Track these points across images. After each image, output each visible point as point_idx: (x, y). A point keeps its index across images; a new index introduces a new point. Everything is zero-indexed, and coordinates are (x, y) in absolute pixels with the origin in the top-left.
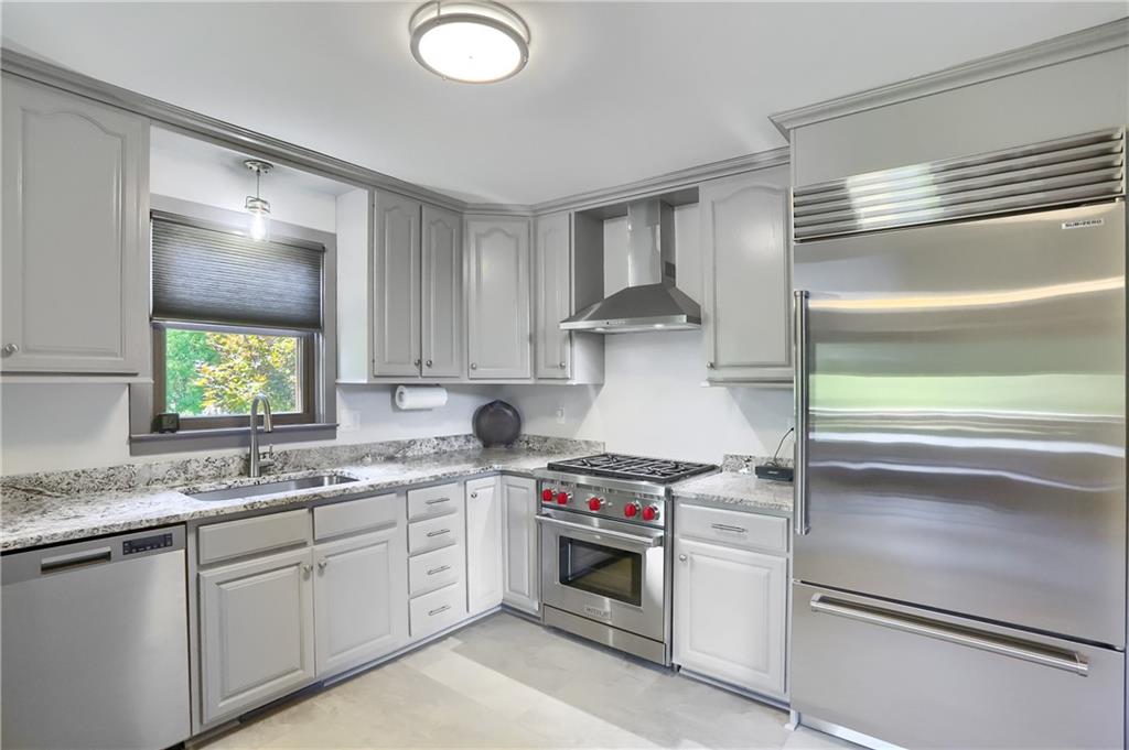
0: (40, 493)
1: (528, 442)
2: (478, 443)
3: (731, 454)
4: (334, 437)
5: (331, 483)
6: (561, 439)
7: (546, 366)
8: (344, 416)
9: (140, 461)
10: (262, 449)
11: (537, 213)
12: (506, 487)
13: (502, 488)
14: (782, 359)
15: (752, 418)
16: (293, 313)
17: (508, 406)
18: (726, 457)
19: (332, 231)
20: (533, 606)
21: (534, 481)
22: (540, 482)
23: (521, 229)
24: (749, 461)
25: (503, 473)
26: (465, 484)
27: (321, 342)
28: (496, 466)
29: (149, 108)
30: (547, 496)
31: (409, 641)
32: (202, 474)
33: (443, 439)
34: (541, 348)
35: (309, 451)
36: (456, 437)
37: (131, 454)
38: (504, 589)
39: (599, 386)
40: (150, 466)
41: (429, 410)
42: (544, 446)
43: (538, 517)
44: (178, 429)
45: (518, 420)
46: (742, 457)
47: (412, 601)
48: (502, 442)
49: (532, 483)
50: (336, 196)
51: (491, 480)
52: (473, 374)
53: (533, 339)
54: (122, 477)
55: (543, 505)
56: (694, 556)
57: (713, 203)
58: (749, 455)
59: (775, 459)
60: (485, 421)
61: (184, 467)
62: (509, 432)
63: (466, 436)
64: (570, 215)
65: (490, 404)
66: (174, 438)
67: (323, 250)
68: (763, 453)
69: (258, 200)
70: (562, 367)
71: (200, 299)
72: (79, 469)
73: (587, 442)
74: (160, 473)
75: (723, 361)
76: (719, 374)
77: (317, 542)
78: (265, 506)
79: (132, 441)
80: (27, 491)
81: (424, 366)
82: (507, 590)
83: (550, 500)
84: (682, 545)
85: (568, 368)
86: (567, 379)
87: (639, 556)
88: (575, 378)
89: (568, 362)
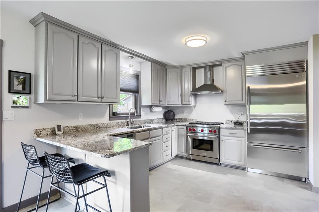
0: (98, 128)
1: (176, 120)
2: (164, 120)
4: (140, 118)
5: (144, 127)
6: (186, 119)
7: (185, 102)
8: (142, 113)
9: (112, 122)
10: (131, 120)
13: (177, 129)
14: (241, 99)
15: (232, 112)
16: (134, 89)
17: (172, 111)
18: (226, 121)
19: (140, 71)
20: (185, 155)
22: (187, 127)
23: (179, 71)
24: (232, 121)
25: (177, 125)
26: (171, 128)
27: (138, 96)
29: (120, 47)
30: (190, 130)
31: (163, 161)
33: (159, 119)
34: (183, 98)
35: (137, 121)
36: (161, 118)
37: (110, 120)
38: (177, 152)
39: (195, 106)
41: (156, 112)
42: (181, 120)
43: (187, 134)
44: (117, 115)
45: (174, 115)
46: (230, 121)
47: (164, 153)
48: (170, 120)
49: (185, 127)
50: (141, 63)
51: (175, 127)
52: (168, 103)
53: (181, 95)
54: (109, 125)
55: (188, 132)
56: (225, 140)
57: (225, 67)
59: (237, 121)
61: (118, 123)
62: (172, 118)
63: (163, 118)
64: (191, 68)
65: (168, 111)
66: (116, 117)
67: (139, 75)
68: (235, 120)
69: (131, 65)
70: (189, 102)
72: (103, 123)
73: (192, 119)
74: (114, 124)
75: (227, 100)
76: (227, 103)
77: (150, 138)
78: (144, 130)
79: (110, 117)
80: (96, 127)
81: (160, 102)
84: (222, 138)
85: (190, 102)
86: (190, 104)
87: (212, 141)
88: (192, 104)
89: (190, 101)
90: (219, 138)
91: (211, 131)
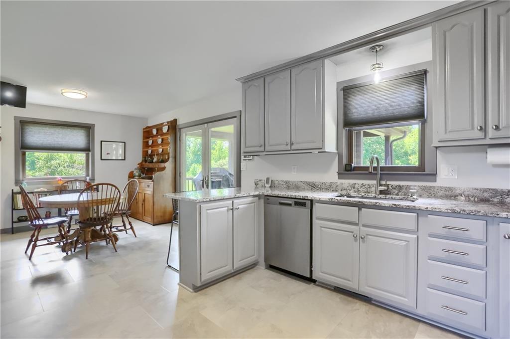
9: (341, 181)
32: (360, 189)
37: (338, 178)
40: (342, 184)
54: (334, 186)
61: (353, 185)
67: (426, 73)
71: (361, 116)
72: (323, 181)
78: (337, 201)
79: (338, 173)
80: (312, 186)
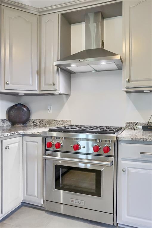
1: (34, 122)
2: (9, 124)
3: (129, 122)
6: (50, 120)
7: (45, 84)
11: (41, 13)
12: (25, 142)
13: (23, 143)
17: (24, 106)
18: (127, 123)
20: (40, 202)
21: (41, 138)
22: (45, 138)
24: (137, 124)
25: (24, 135)
26: (2, 141)
28: (20, 132)
30: (50, 145)
34: (43, 76)
42: (42, 123)
43: (44, 156)
45: (29, 113)
46: (134, 123)
51: (17, 139)
52: (7, 87)
55: (46, 150)
57: (130, 7)
58: (137, 122)
60: (12, 113)
62: (24, 118)
64: (58, 15)
65: (15, 105)
70: (54, 84)
82: (25, 195)
83: (51, 147)
84: (122, 163)
85: (57, 85)
86: (56, 90)
87: (100, 171)
88: (58, 90)
89: (56, 83)
90: (115, 164)
91: (96, 149)
